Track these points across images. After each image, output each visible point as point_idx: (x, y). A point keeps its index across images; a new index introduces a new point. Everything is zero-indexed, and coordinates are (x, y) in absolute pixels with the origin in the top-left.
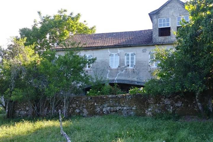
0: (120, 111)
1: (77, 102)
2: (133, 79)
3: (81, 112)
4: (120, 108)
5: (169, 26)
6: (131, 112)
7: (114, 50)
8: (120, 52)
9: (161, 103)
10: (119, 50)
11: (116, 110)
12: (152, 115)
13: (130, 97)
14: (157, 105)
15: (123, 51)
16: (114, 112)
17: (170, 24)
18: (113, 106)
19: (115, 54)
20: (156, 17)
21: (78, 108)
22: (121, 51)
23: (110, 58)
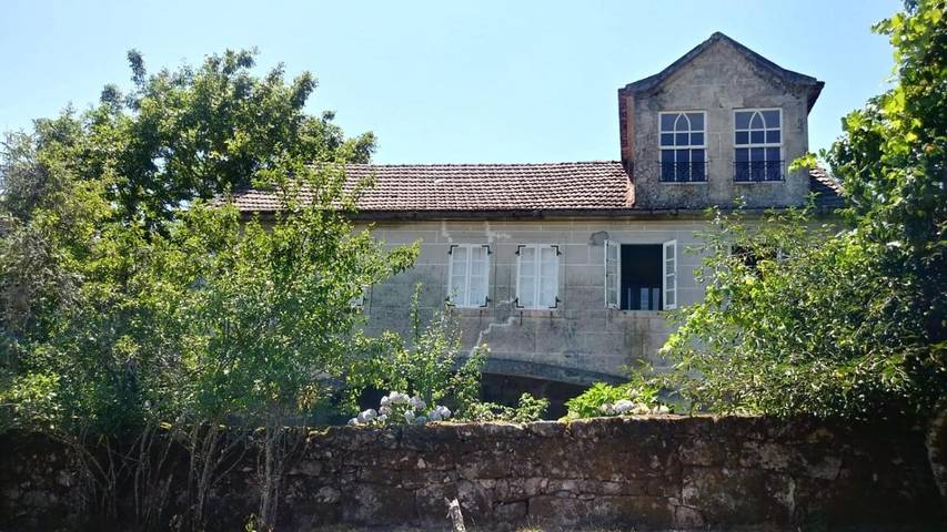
0: (543, 498)
1: (329, 454)
2: (551, 358)
3: (348, 501)
4: (544, 484)
5: (702, 144)
6: (600, 504)
7: (471, 228)
8: (495, 238)
9: (743, 461)
10: (492, 229)
11: (524, 492)
12: (699, 522)
13: (592, 432)
14: (726, 471)
15: (508, 236)
16: (515, 505)
17: (705, 136)
18: (510, 476)
19: (474, 249)
20: (649, 106)
21: (329, 480)
22: (498, 236)
23: (451, 263)
